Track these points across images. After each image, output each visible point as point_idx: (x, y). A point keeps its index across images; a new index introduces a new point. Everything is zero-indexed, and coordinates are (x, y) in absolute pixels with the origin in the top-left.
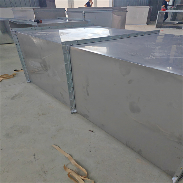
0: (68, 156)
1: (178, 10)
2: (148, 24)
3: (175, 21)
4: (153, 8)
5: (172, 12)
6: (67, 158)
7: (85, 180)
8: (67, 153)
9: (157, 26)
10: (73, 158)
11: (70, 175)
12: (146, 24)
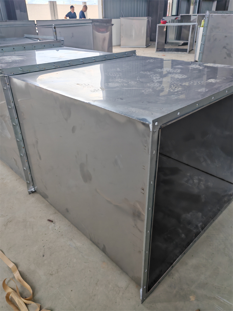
0: (11, 265)
1: (182, 22)
2: (148, 46)
3: (180, 40)
4: (152, 20)
5: (176, 26)
6: (10, 269)
7: (29, 304)
8: (12, 260)
9: (157, 49)
10: (19, 269)
11: (10, 297)
12: (146, 46)
